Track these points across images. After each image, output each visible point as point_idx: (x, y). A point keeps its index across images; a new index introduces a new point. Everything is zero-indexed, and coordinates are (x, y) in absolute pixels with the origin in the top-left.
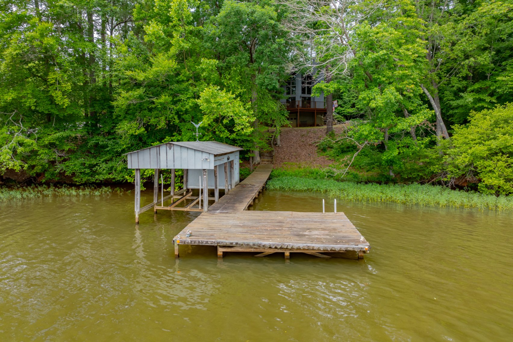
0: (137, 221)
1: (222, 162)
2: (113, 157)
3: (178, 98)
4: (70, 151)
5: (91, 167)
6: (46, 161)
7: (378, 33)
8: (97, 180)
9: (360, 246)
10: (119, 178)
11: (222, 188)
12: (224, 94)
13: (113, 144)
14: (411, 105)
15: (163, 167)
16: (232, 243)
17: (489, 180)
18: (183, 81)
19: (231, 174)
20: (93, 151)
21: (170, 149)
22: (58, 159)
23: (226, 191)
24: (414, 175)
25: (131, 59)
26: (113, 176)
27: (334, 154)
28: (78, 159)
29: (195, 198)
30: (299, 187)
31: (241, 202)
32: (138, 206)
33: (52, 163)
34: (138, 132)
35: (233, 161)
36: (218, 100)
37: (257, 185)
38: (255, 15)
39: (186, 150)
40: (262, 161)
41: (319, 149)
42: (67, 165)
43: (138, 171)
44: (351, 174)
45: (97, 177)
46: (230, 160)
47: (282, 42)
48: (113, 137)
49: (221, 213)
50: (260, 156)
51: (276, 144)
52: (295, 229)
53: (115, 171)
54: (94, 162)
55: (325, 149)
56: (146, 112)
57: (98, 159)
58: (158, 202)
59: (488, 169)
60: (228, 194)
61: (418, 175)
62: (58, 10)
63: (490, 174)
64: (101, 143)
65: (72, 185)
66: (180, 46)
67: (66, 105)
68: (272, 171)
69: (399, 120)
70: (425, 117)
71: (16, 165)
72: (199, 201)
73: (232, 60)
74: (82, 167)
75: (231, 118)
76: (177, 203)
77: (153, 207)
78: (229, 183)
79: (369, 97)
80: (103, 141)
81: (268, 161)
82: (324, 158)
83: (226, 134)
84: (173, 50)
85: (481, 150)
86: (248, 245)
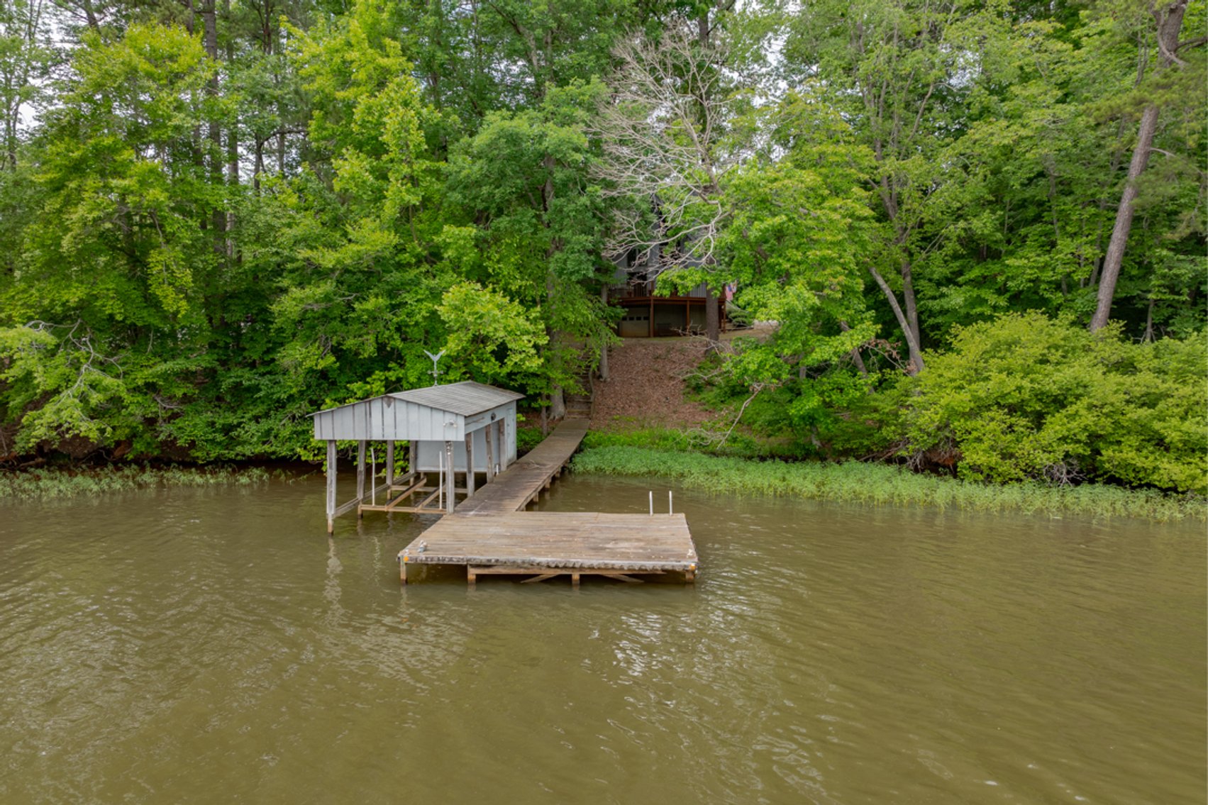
0: (330, 530)
1: (481, 426)
2: (270, 410)
3: (399, 300)
4: (186, 399)
5: (227, 429)
6: (139, 419)
7: (776, 180)
8: (237, 455)
9: (684, 563)
10: (284, 451)
11: (482, 470)
12: (488, 296)
13: (270, 385)
14: (843, 313)
15: (376, 435)
16: (489, 561)
17: (974, 455)
18: (409, 265)
19: (499, 444)
20: (228, 398)
21: (389, 406)
22: (162, 414)
23: (489, 476)
24: (854, 444)
25: (308, 224)
26: (273, 449)
27: (716, 398)
28: (198, 413)
29: (430, 489)
30: (632, 467)
31: (514, 497)
32: (333, 504)
33: (150, 422)
34: (322, 364)
35: (502, 420)
36: (478, 308)
37: (550, 464)
38: (545, 144)
39: (416, 408)
40: (569, 413)
41: (688, 387)
42: (180, 425)
43: (333, 445)
44: (741, 442)
45: (239, 449)
46: (496, 420)
47: (598, 194)
48: (268, 369)
49: (476, 515)
50: (565, 402)
51: (600, 376)
52: (593, 540)
53: (275, 437)
54: (233, 420)
55: (700, 388)
56: (336, 324)
57: (239, 413)
58: (364, 498)
59: (975, 434)
60: (492, 482)
61: (861, 444)
62: (170, 133)
63: (975, 445)
64: (246, 383)
65: (188, 464)
66: (403, 200)
67: (183, 312)
68: (586, 435)
69: (819, 340)
70: (864, 337)
71: (89, 429)
72: (438, 497)
73: (502, 226)
74: (209, 429)
75: (501, 340)
76: (399, 499)
77: (356, 505)
78: (495, 461)
79: (758, 301)
80: (249, 380)
81: (581, 413)
82: (694, 407)
83: (492, 367)
84: (390, 209)
85: (962, 400)
86: (514, 562)
